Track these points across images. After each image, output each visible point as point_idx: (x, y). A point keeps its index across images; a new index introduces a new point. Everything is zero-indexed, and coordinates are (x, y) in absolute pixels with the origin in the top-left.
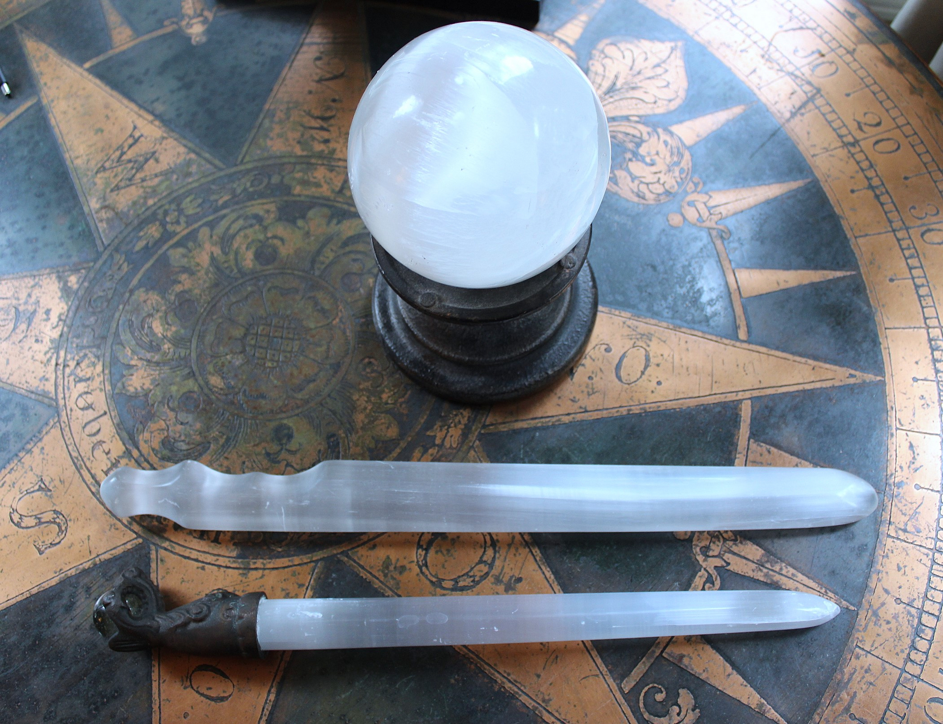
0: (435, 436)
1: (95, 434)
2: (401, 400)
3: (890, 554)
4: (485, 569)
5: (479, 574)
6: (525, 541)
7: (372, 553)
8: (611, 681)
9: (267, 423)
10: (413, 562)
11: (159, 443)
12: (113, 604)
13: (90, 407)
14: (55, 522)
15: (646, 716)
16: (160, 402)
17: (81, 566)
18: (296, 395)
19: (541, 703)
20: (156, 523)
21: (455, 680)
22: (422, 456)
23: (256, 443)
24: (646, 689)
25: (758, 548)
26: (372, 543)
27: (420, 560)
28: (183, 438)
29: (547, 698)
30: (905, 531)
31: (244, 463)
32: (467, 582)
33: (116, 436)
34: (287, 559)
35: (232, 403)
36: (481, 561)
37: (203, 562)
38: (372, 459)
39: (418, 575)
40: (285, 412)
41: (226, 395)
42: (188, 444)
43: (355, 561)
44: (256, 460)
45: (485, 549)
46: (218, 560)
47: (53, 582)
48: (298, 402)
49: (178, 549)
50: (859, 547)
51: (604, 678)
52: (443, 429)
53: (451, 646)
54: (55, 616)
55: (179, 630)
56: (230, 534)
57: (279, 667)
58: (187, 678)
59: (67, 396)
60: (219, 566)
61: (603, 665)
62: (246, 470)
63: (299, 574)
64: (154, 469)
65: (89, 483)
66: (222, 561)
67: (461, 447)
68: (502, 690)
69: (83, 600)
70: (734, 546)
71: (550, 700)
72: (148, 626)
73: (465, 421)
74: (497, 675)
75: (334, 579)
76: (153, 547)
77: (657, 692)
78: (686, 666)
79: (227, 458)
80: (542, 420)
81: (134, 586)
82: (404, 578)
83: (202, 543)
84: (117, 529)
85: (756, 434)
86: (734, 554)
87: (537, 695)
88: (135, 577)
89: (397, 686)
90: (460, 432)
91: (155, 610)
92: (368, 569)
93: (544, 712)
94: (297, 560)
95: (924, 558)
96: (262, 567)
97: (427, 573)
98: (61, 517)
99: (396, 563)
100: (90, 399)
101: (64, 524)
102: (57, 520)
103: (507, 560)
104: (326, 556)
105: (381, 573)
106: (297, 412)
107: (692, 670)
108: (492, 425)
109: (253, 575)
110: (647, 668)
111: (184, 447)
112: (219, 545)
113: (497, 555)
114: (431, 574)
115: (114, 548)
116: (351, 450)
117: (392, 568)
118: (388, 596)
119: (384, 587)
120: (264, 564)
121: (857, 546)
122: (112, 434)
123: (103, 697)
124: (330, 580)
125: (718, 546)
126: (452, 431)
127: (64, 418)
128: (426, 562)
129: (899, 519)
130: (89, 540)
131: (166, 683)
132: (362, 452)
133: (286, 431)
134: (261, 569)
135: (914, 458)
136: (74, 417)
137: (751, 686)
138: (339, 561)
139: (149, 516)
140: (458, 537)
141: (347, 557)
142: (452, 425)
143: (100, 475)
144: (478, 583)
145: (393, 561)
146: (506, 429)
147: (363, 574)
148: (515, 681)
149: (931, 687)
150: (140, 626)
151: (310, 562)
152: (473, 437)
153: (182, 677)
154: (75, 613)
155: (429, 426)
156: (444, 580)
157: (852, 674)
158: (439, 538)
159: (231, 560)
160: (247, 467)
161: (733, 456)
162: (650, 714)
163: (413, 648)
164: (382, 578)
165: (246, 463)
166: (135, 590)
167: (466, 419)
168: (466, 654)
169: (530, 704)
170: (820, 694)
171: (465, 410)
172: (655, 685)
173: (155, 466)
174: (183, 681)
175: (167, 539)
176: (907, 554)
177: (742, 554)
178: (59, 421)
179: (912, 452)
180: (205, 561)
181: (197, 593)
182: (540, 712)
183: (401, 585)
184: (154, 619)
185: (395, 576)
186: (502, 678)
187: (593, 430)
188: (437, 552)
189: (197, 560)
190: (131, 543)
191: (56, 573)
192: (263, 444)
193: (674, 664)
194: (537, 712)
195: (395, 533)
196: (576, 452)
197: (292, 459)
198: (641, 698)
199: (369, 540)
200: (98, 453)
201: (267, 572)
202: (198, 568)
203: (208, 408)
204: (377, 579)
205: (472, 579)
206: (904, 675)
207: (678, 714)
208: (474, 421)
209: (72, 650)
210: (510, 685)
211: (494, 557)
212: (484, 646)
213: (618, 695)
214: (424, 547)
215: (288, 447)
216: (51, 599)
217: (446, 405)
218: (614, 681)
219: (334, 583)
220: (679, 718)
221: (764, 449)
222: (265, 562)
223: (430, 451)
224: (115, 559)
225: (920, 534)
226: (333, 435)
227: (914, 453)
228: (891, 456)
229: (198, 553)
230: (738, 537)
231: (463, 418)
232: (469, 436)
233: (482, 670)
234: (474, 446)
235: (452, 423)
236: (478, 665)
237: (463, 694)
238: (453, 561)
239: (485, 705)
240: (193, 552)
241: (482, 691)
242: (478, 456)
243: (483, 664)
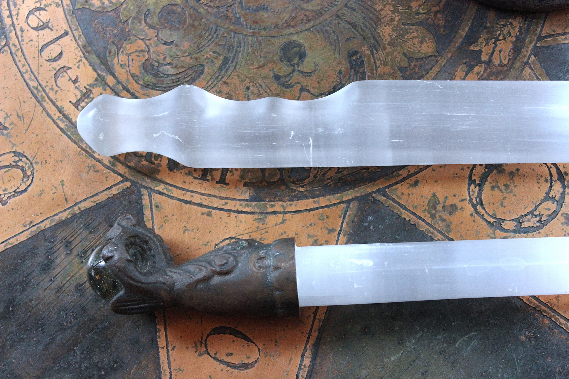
0: (480, 52)
1: (55, 59)
2: (434, 9)
4: (553, 207)
5: (546, 213)
7: (415, 191)
9: (273, 40)
10: (465, 200)
11: (140, 67)
12: (116, 257)
13: (44, 26)
14: (17, 166)
16: (134, 18)
17: (56, 217)
18: (305, 6)
20: (145, 163)
21: (526, 337)
22: (466, 75)
23: (261, 64)
26: (413, 179)
27: (473, 197)
28: (168, 60)
31: (248, 88)
32: (531, 222)
33: (84, 60)
34: (311, 200)
35: (227, 17)
36: (547, 198)
37: (209, 207)
38: (405, 78)
39: (472, 215)
40: (293, 27)
41: (218, 7)
42: (176, 67)
43: (394, 200)
44: (263, 85)
45: (551, 183)
46: (226, 203)
47: (23, 238)
48: (307, 13)
49: (176, 193)
52: (490, 43)
53: (518, 297)
54: (30, 277)
55: (200, 286)
56: (238, 173)
57: (312, 326)
58: (201, 343)
59: (14, 13)
60: (229, 211)
62: (252, 97)
63: (327, 217)
64: (136, 98)
65: (55, 118)
66: (232, 205)
67: (513, 63)
69: (63, 257)
72: (161, 283)
73: (515, 32)
75: (370, 223)
76: (144, 191)
79: (225, 83)
81: (136, 236)
82: (455, 219)
83: (205, 184)
84: (97, 171)
88: (134, 226)
89: (457, 345)
90: (511, 46)
91: (164, 264)
92: (411, 209)
94: (323, 201)
96: (282, 210)
97: (483, 212)
98: (24, 159)
99: (445, 202)
100: (44, 16)
101: (29, 168)
102: (20, 164)
104: (358, 195)
105: (426, 213)
106: (308, 26)
108: (549, 36)
109: (272, 220)
111: (172, 71)
112: (227, 187)
113: (567, 190)
114: (487, 213)
115: (96, 194)
116: (379, 69)
117: (439, 208)
118: (439, 240)
119: (432, 229)
122: (79, 59)
123: (99, 370)
124: (366, 224)
126: (501, 45)
127: (13, 40)
128: (481, 200)
130: (63, 185)
131: (175, 349)
132: (392, 71)
133: (296, 49)
134: (280, 213)
136: (26, 40)
138: (375, 201)
139: (135, 154)
140: (518, 170)
141: (384, 196)
143: (69, 109)
144: (546, 223)
145: (441, 200)
146: (566, 42)
147: (405, 215)
150: (151, 283)
151: (340, 203)
152: (527, 51)
153: (195, 342)
154: (54, 273)
155: (471, 39)
156: (504, 220)
158: (495, 172)
159: (243, 203)
160: (252, 93)
163: (472, 299)
164: (429, 220)
165: (251, 88)
166: (138, 241)
167: (517, 29)
168: (538, 306)
171: (514, 19)
173: (137, 94)
174: (196, 346)
175: (161, 181)
178: (7, 44)
180: (211, 205)
181: (205, 243)
183: (452, 227)
184: (166, 274)
185: (444, 217)
188: (493, 188)
189: (200, 205)
190: (117, 187)
191: (25, 226)
192: (270, 65)
195: (441, 166)
197: (307, 82)
199: (409, 176)
200: (63, 81)
201: (288, 216)
202: (203, 214)
203: (196, 23)
204: (424, 220)
205: (538, 219)
208: (527, 32)
209: (56, 316)
211: (563, 192)
212: (557, 297)
214: (477, 182)
215: (301, 68)
216: (23, 258)
217: (491, 15)
219: (371, 227)
222: (285, 204)
223: (476, 69)
224: (99, 206)
226: (356, 53)
229: (202, 197)
231: (513, 28)
232: (523, 50)
233: (558, 324)
234: (529, 61)
235: (500, 35)
236: (553, 319)
237: (537, 353)
238: (513, 198)
239: (565, 365)
240: (196, 195)
241: (559, 349)
242: (535, 74)
243: (558, 317)
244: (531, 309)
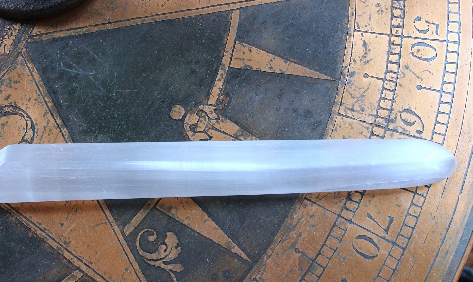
3: (338, 128)
6: (57, 124)
8: (116, 227)
15: (141, 252)
19: (63, 244)
24: (142, 232)
25: (235, 125)
29: (67, 241)
30: (352, 110)
36: (23, 140)
50: (315, 123)
51: (111, 225)
61: (111, 215)
67: (12, 53)
68: (35, 236)
70: (216, 124)
71: (70, 242)
73: (15, 33)
74: (31, 225)
77: (150, 235)
78: (173, 215)
80: (75, 30)
85: (240, 37)
86: (216, 130)
87: (60, 239)
90: (12, 42)
93: (65, 251)
95: (365, 131)
103: (43, 139)
107: (178, 218)
108: (37, 35)
110: (144, 217)
113: (36, 135)
121: (313, 123)
125: (204, 124)
126: (6, 41)
129: (348, 101)
135: (366, 53)
137: (222, 230)
142: (6, 37)
146: (47, 39)
148: (45, 229)
149: (359, 228)
152: (21, 45)
157: (299, 219)
161: (221, 55)
162: (144, 251)
167: (17, 31)
168: (9, 210)
169: (55, 245)
170: (274, 234)
171: (16, 25)
172: (149, 229)
176: (352, 128)
177: (222, 130)
179: (364, 49)
182: (62, 252)
186: (35, 227)
187: (114, 37)
193: (164, 213)
194: (60, 252)
196: (100, 54)
198: (138, 239)
206: (340, 219)
207: (165, 251)
208: (23, 33)
210: (41, 232)
211: (34, 136)
213: (121, 237)
218: (119, 227)
220: (165, 254)
221: (247, 48)
225: (364, 113)
227: (366, 49)
228: (348, 52)
230: (220, 117)
231: (15, 30)
232: (19, 44)
233: (21, 221)
234: (22, 52)
235: (6, 35)
236: (18, 218)
237: (6, 240)
238: (2, 140)
239: (22, 247)
241: (20, 236)
242: (25, 60)
243: (21, 217)
244: (5, 212)
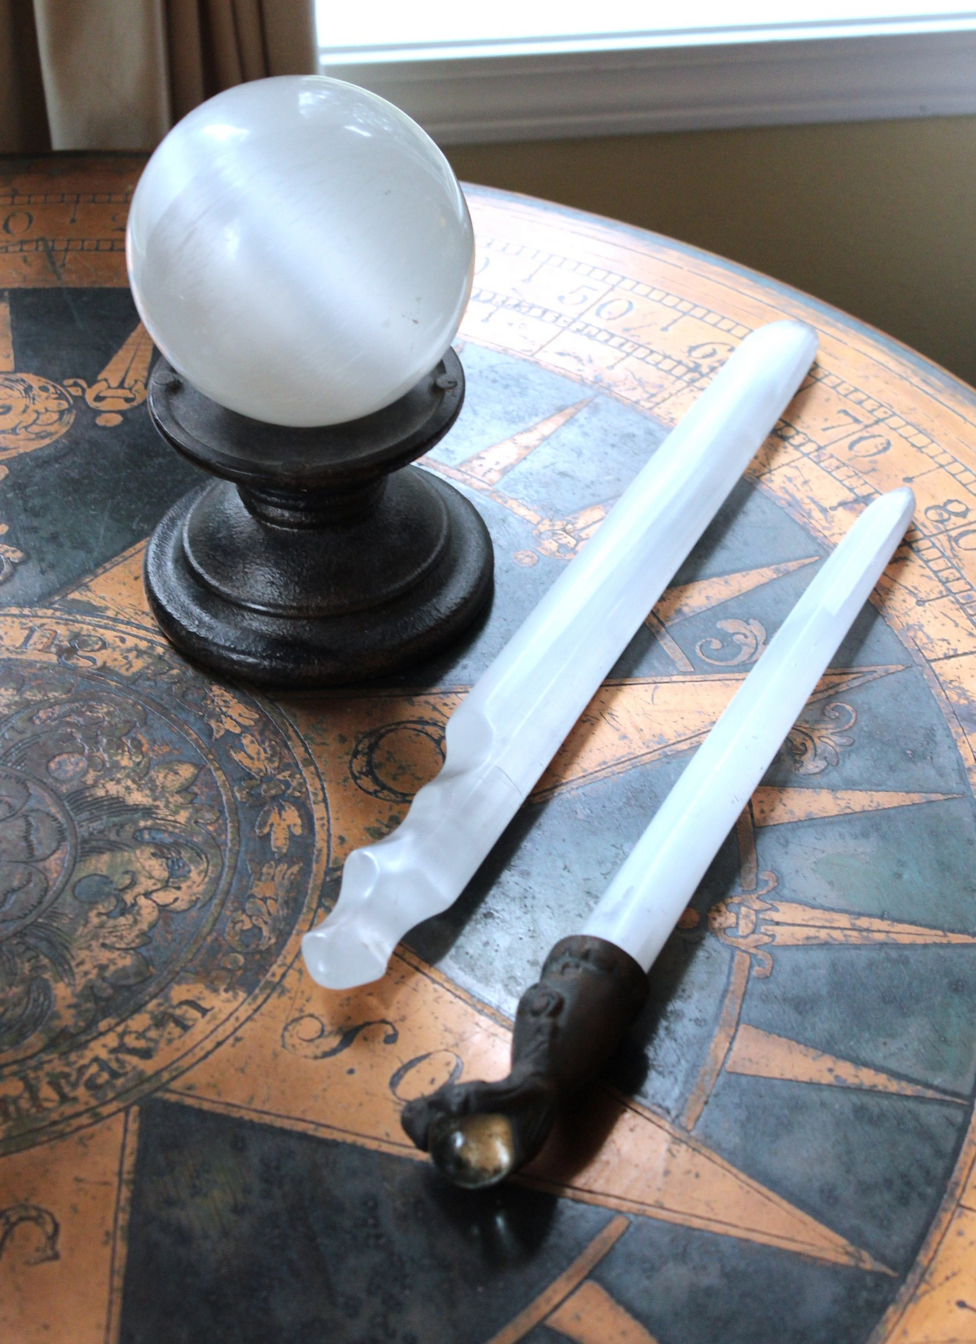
0: (227, 731)
7: (349, 843)
9: (59, 901)
14: (14, 1224)
15: (730, 664)
17: (122, 1203)
19: (660, 746)
23: (81, 923)
24: (698, 652)
26: (334, 839)
27: (394, 799)
29: (657, 739)
31: (103, 946)
36: (437, 742)
40: (58, 876)
44: (110, 930)
45: (422, 732)
48: (53, 857)
51: (663, 683)
54: (184, 1261)
60: (249, 1018)
61: (647, 678)
66: (242, 1014)
68: (620, 775)
69: (182, 1213)
71: (662, 737)
76: (159, 1094)
77: (709, 645)
78: (693, 612)
84: (92, 1135)
87: (649, 747)
96: (285, 968)
101: (26, 1211)
102: (13, 1219)
104: (318, 893)
107: (699, 609)
109: (289, 982)
112: (215, 1010)
113: (440, 724)
117: (385, 831)
120: (284, 964)
123: (364, 1224)
125: (566, 537)
128: (402, 793)
130: (81, 1182)
134: (286, 970)
135: (576, 357)
138: (336, 881)
141: (337, 871)
142: (224, 709)
145: (378, 825)
151: (316, 913)
155: (206, 732)
157: (787, 492)
159: (248, 1001)
162: (731, 659)
169: (655, 755)
170: (793, 521)
171: (212, 691)
172: (699, 644)
177: (590, 523)
180: (228, 1034)
182: (671, 751)
186: (607, 771)
189: (219, 1044)
191: (107, 1244)
192: (91, 915)
193: (684, 620)
197: (140, 890)
198: (707, 660)
201: (296, 965)
202: (233, 1045)
207: (746, 637)
211: (435, 725)
213: (690, 678)
215: (119, 888)
216: (150, 1260)
218: (673, 675)
220: (750, 638)
222: (278, 963)
227: (570, 355)
240: (202, 1044)
